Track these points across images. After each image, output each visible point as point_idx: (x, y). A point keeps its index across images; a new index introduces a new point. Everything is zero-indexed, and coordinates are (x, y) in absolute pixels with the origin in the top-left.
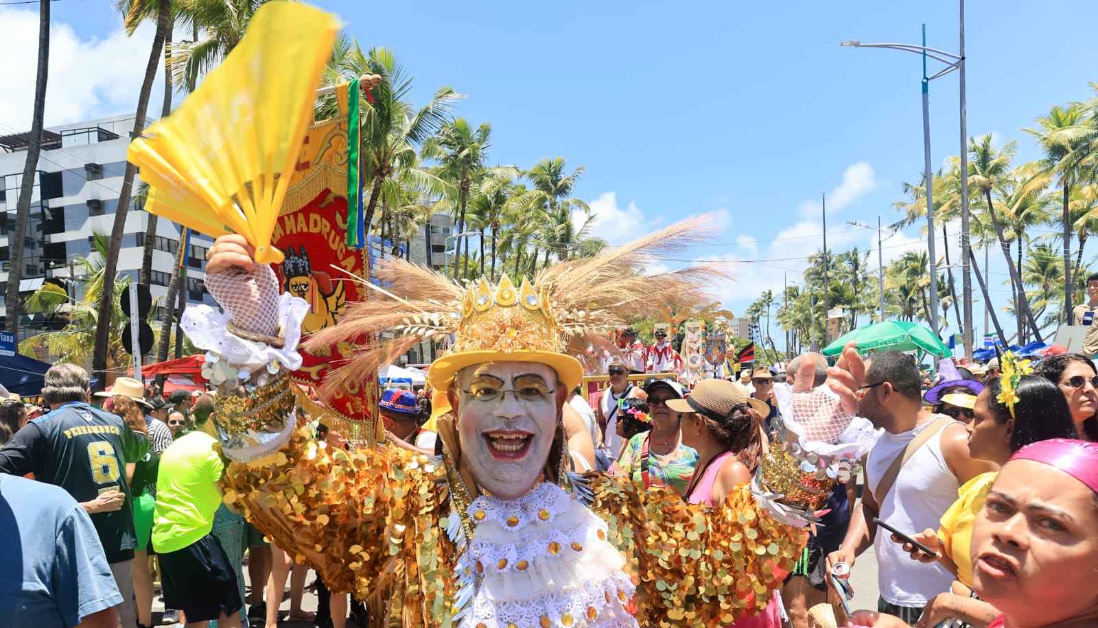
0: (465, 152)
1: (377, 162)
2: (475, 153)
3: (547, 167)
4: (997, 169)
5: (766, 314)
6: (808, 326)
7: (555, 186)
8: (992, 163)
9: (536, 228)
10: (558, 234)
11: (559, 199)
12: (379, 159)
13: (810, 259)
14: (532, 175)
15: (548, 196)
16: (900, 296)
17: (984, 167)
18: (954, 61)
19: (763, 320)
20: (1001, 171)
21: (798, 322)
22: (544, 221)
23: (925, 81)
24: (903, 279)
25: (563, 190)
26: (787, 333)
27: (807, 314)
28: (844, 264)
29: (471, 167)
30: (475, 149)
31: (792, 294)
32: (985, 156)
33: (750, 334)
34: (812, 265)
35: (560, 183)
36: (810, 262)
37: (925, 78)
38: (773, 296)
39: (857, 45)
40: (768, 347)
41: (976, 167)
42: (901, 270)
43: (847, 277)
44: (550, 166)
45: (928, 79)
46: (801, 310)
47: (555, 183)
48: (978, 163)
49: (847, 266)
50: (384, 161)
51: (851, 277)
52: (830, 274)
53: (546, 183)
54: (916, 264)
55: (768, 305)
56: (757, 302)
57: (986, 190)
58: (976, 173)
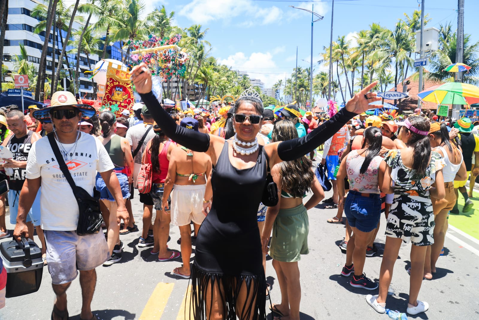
0: (164, 21)
1: (132, 33)
2: (167, 22)
3: (195, 27)
4: (345, 48)
5: (279, 88)
7: (198, 35)
8: (344, 46)
9: (189, 51)
10: (198, 55)
11: (199, 40)
12: (132, 32)
14: (189, 30)
15: (195, 39)
16: (321, 87)
17: (342, 47)
18: (321, 17)
20: (346, 48)
22: (192, 49)
25: (200, 37)
28: (305, 73)
29: (165, 27)
30: (167, 20)
31: (289, 81)
32: (342, 44)
33: (276, 95)
34: (294, 72)
35: (200, 34)
36: (294, 70)
38: (282, 82)
39: (293, 7)
41: (340, 46)
43: (306, 77)
44: (196, 27)
45: (313, 22)
47: (198, 34)
48: (340, 45)
49: (306, 73)
50: (134, 32)
51: (307, 78)
52: (300, 76)
53: (195, 34)
54: (324, 76)
55: (280, 85)
56: (277, 84)
57: (342, 55)
58: (339, 48)
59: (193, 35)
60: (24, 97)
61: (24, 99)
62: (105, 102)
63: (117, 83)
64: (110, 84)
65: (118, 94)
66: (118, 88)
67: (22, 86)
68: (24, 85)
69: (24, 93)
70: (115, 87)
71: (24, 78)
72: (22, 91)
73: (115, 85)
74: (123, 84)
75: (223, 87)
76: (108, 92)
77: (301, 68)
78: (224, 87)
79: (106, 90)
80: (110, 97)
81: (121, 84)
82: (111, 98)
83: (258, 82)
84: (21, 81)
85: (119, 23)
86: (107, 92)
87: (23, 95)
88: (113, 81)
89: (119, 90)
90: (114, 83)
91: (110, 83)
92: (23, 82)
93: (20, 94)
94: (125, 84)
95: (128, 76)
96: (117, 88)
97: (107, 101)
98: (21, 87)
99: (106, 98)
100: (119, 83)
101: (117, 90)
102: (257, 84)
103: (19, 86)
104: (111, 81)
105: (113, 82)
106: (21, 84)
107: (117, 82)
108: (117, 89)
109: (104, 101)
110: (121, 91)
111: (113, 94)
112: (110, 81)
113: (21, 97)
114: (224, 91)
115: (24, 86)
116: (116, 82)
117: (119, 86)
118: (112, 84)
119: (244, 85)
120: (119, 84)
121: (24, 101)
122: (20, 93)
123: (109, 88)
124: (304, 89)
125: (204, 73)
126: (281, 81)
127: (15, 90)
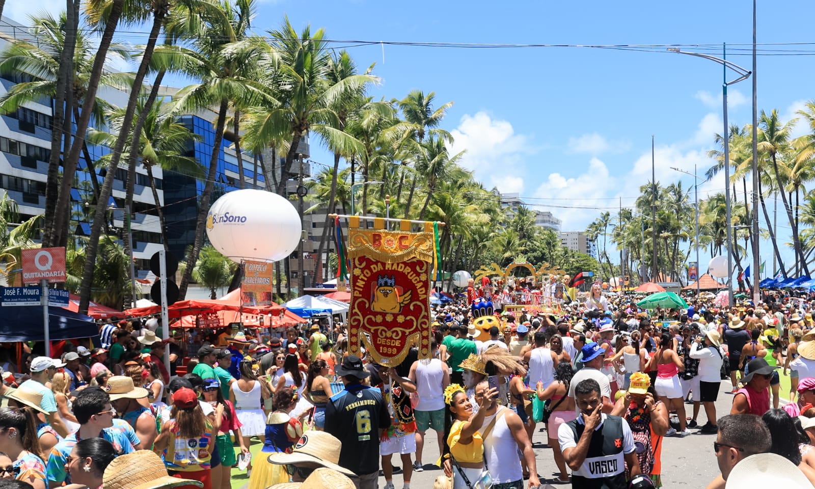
3: (417, 97)
4: (780, 138)
5: (603, 232)
6: (639, 248)
8: (777, 133)
13: (642, 188)
15: (418, 126)
16: (712, 228)
17: (772, 136)
18: (745, 74)
19: (600, 237)
20: (783, 139)
21: (630, 243)
23: (725, 85)
24: (714, 216)
26: (621, 252)
27: (638, 238)
28: (669, 195)
31: (626, 215)
32: (772, 128)
33: (588, 247)
34: (643, 194)
36: (641, 191)
37: (725, 83)
38: (610, 217)
39: (678, 51)
40: (604, 261)
41: (765, 135)
42: (712, 209)
43: (672, 206)
45: (727, 84)
46: (634, 233)
48: (767, 132)
49: (672, 197)
51: (675, 207)
52: (658, 203)
53: (416, 113)
54: (724, 205)
55: (605, 225)
56: (597, 223)
57: (772, 153)
58: (765, 140)
59: (414, 116)
60: (50, 308)
61: (49, 312)
62: (355, 320)
63: (380, 267)
64: (362, 272)
65: (386, 295)
66: (382, 278)
67: (44, 278)
68: (51, 275)
69: (49, 298)
70: (375, 277)
71: (53, 255)
72: (46, 291)
73: (374, 271)
74: (395, 267)
75: (477, 237)
76: (360, 292)
77: (658, 184)
78: (480, 237)
79: (355, 290)
80: (367, 306)
81: (388, 267)
82: (369, 307)
83: (546, 218)
84: (44, 265)
85: (264, 96)
86: (357, 294)
87: (46, 303)
88: (369, 262)
89: (386, 284)
90: (372, 267)
91: (362, 270)
92: (48, 266)
93: (38, 300)
94: (400, 265)
95: (404, 243)
96: (380, 280)
97: (361, 318)
98: (41, 280)
99: (356, 310)
100: (384, 264)
101: (381, 285)
102: (544, 222)
103: (35, 279)
104: (364, 264)
105: (368, 267)
106: (43, 272)
107: (379, 264)
108: (382, 281)
109: (353, 318)
110: (391, 286)
111: (374, 296)
112: (360, 265)
113: (41, 308)
114: (480, 245)
115: (52, 278)
116: (376, 263)
117: (384, 273)
118: (366, 271)
119: (522, 229)
120: (384, 267)
121: (50, 317)
122: (37, 298)
123: (361, 283)
124: (669, 234)
125: (444, 205)
126: (608, 215)
127: (25, 291)
